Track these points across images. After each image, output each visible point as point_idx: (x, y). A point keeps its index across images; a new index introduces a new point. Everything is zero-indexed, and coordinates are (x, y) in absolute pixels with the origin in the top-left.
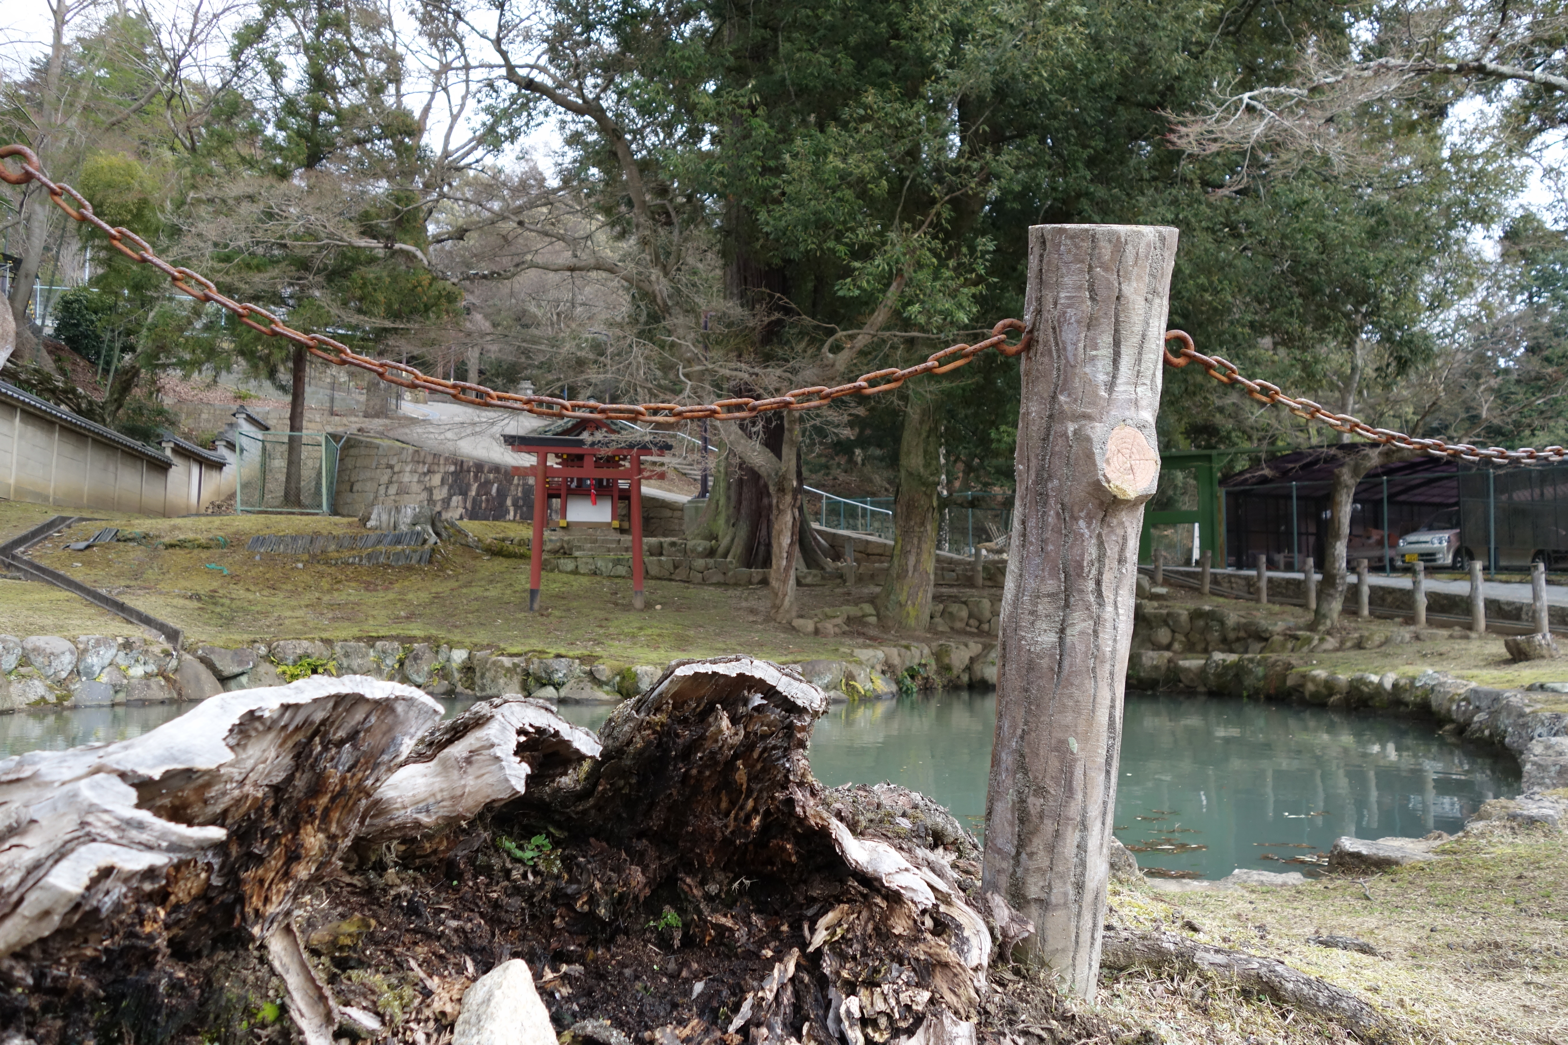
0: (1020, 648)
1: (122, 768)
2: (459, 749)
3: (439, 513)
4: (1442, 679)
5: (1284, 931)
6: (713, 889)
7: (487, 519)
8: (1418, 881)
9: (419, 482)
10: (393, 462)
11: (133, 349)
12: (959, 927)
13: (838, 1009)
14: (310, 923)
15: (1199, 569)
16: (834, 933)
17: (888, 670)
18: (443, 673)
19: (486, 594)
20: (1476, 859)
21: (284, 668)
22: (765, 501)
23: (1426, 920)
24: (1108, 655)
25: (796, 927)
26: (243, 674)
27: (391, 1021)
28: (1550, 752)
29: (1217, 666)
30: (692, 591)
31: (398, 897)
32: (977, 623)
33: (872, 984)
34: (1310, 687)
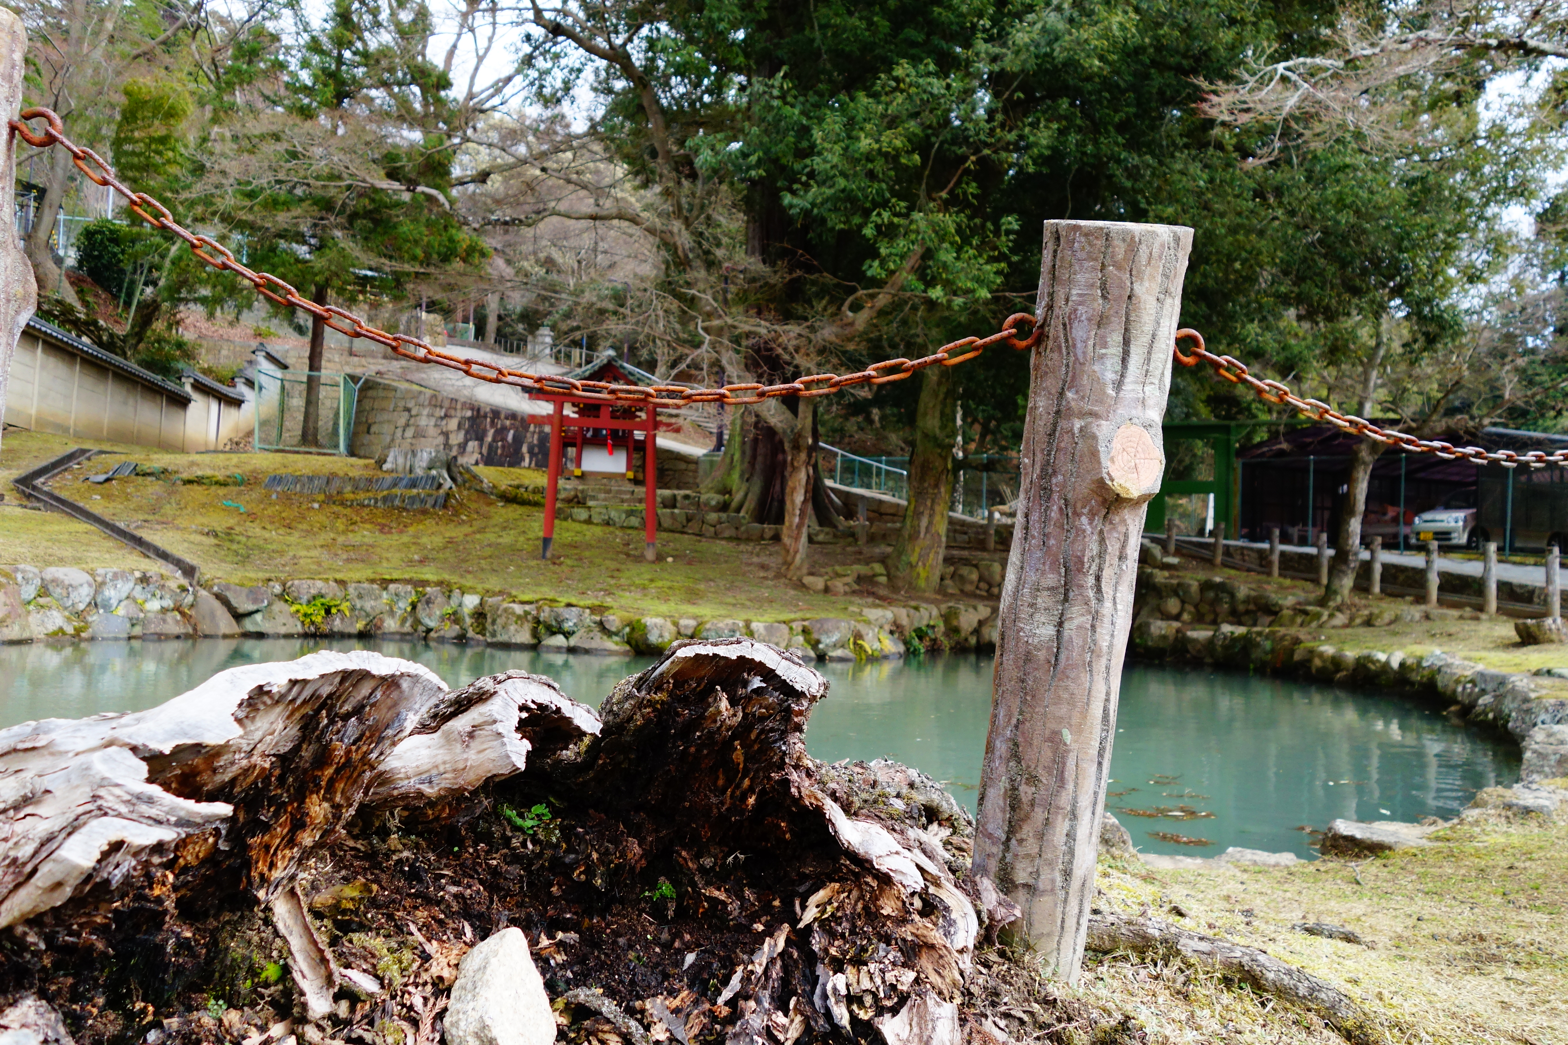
0: (1018, 639)
1: (134, 742)
2: (462, 723)
3: (455, 458)
4: (1450, 661)
5: (1272, 915)
6: (708, 862)
7: (502, 465)
8: (1409, 867)
9: (436, 425)
10: (410, 405)
11: (155, 284)
12: (947, 909)
13: (824, 985)
14: (314, 887)
15: (1212, 540)
16: (823, 912)
17: (896, 630)
18: (455, 617)
19: (500, 540)
20: (1469, 847)
21: (298, 607)
22: (780, 457)
23: (1414, 909)
24: (1105, 649)
25: (788, 904)
26: (257, 611)
27: (390, 984)
28: (1552, 740)
29: (1225, 638)
30: (704, 544)
31: (400, 861)
32: (986, 587)
33: (859, 962)
34: (1317, 662)
